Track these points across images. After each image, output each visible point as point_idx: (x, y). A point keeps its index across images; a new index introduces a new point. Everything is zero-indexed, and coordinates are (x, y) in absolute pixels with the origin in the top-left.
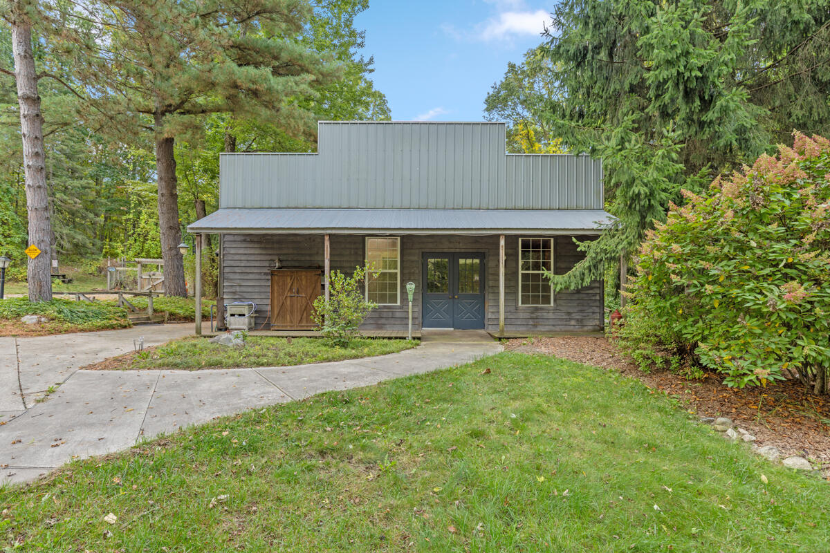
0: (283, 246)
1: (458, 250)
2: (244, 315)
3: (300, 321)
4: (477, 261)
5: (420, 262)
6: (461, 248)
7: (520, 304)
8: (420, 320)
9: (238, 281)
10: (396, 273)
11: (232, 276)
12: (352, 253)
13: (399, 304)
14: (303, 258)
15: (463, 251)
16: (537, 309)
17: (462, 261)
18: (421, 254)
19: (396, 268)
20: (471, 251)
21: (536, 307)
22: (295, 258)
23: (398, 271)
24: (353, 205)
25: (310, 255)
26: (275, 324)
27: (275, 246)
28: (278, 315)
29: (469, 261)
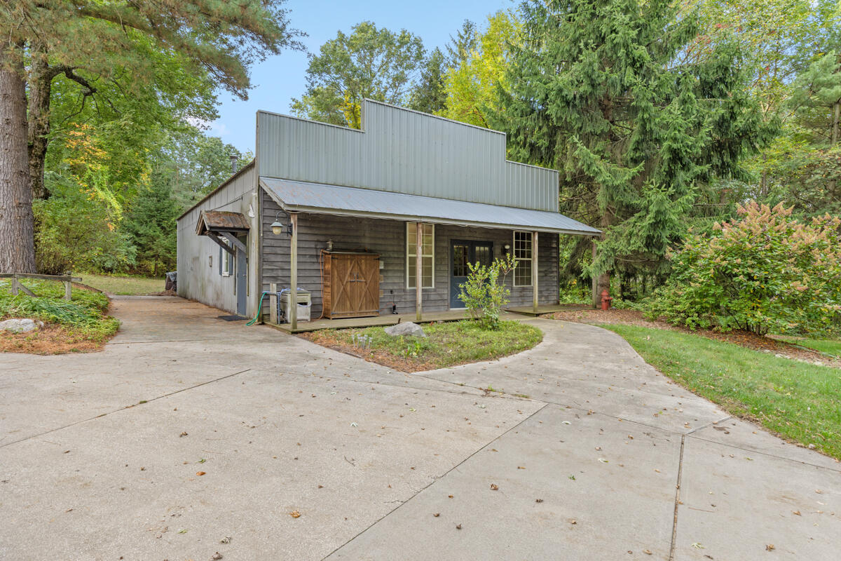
0: (330, 226)
1: (475, 239)
2: (306, 304)
3: (360, 308)
4: (487, 249)
5: (449, 248)
6: (477, 237)
7: (514, 286)
8: (449, 301)
9: (280, 263)
10: (431, 258)
11: (273, 258)
12: (395, 237)
13: (433, 287)
14: (349, 240)
15: (479, 239)
16: (524, 289)
17: (477, 248)
18: (450, 241)
19: (431, 254)
20: (483, 240)
21: (523, 288)
22: (342, 240)
23: (433, 256)
24: (396, 189)
25: (357, 237)
26: (336, 312)
27: (322, 225)
28: (338, 303)
29: (482, 248)
